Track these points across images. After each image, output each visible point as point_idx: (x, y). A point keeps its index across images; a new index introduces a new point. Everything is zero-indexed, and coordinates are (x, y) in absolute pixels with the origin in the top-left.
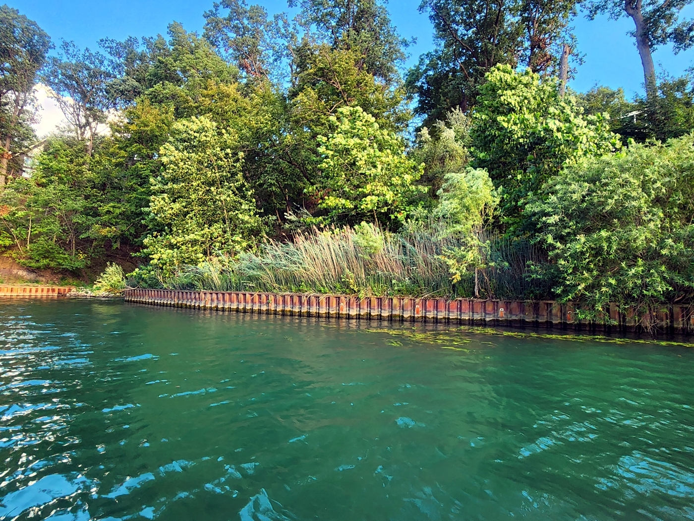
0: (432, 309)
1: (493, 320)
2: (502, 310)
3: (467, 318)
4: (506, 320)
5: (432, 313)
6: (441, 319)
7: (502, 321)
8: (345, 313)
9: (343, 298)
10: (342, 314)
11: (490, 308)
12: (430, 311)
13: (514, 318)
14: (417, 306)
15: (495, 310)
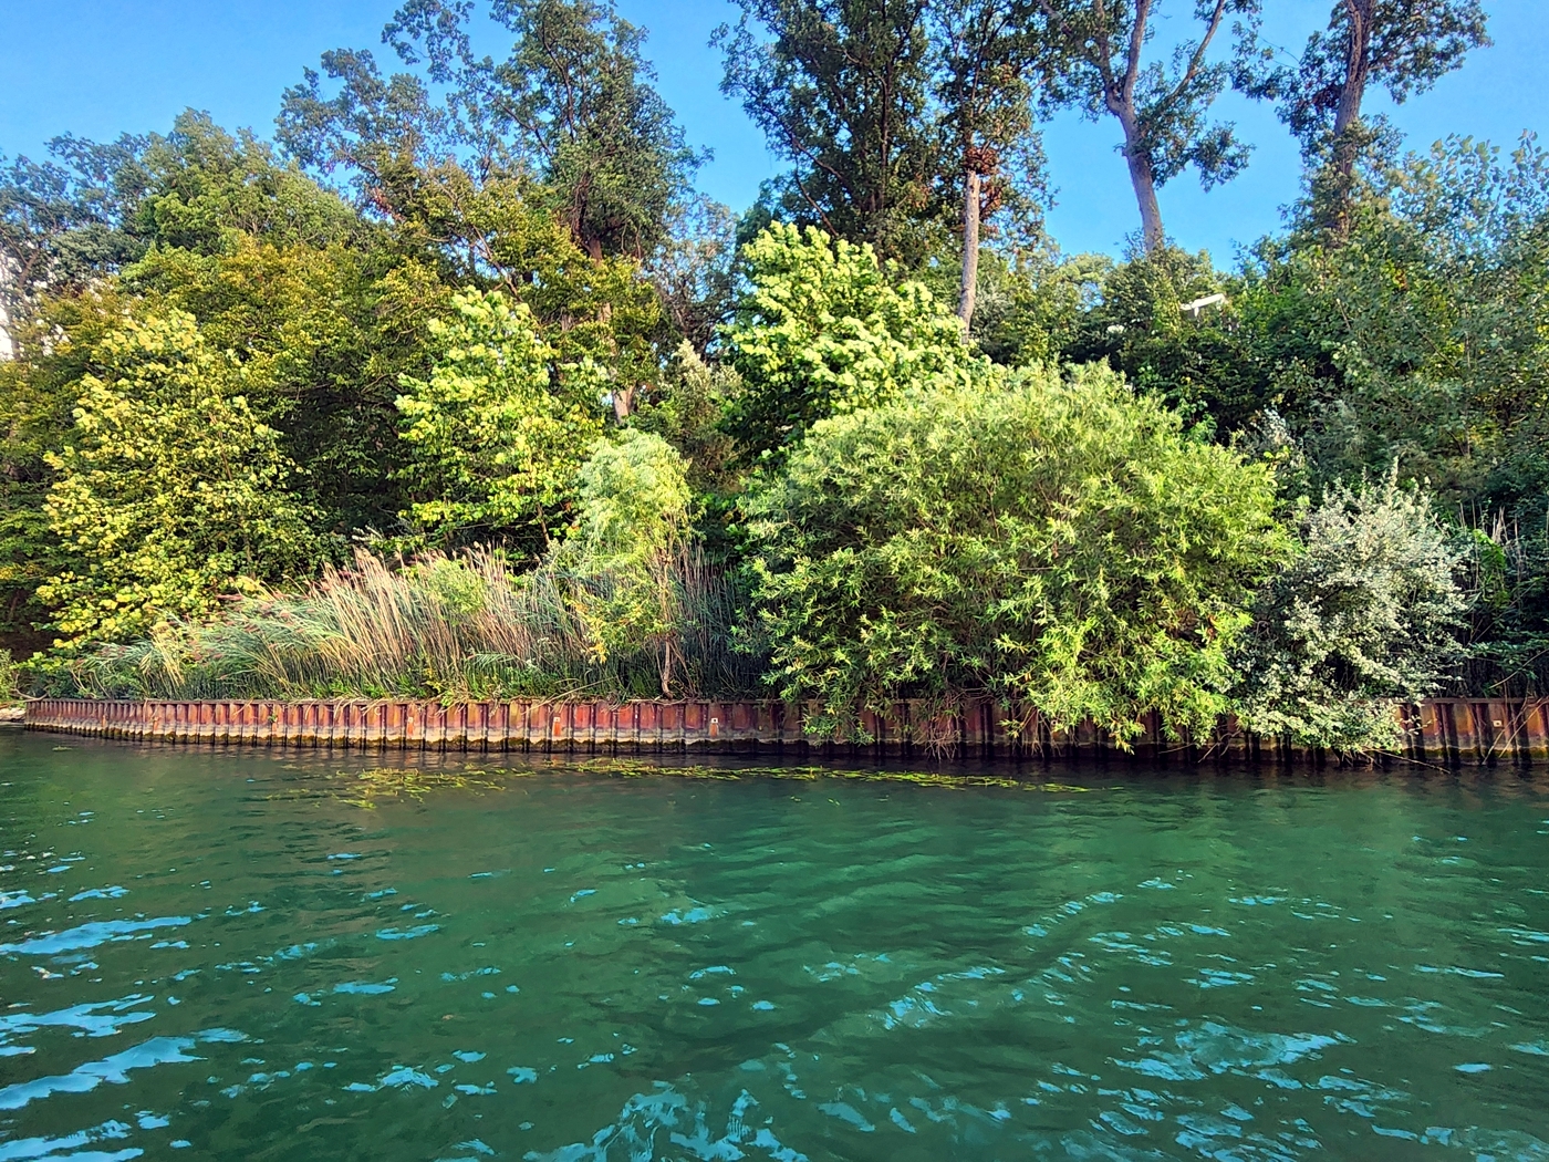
0: (584, 723)
1: (699, 743)
2: (714, 721)
3: (650, 741)
4: (723, 742)
5: (585, 733)
6: (601, 744)
7: (714, 744)
8: (419, 737)
9: (412, 706)
10: (411, 741)
11: (693, 716)
12: (580, 729)
13: (738, 736)
14: (555, 719)
15: (704, 723)
